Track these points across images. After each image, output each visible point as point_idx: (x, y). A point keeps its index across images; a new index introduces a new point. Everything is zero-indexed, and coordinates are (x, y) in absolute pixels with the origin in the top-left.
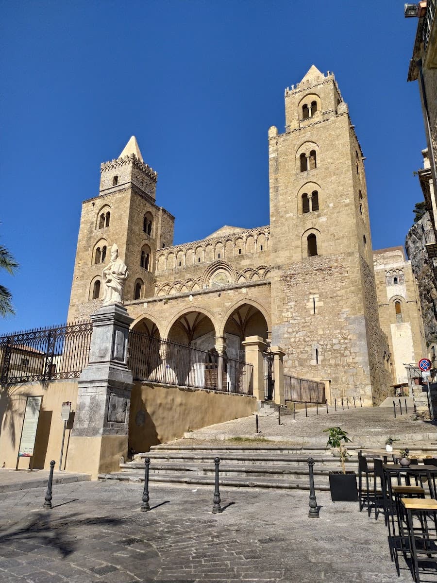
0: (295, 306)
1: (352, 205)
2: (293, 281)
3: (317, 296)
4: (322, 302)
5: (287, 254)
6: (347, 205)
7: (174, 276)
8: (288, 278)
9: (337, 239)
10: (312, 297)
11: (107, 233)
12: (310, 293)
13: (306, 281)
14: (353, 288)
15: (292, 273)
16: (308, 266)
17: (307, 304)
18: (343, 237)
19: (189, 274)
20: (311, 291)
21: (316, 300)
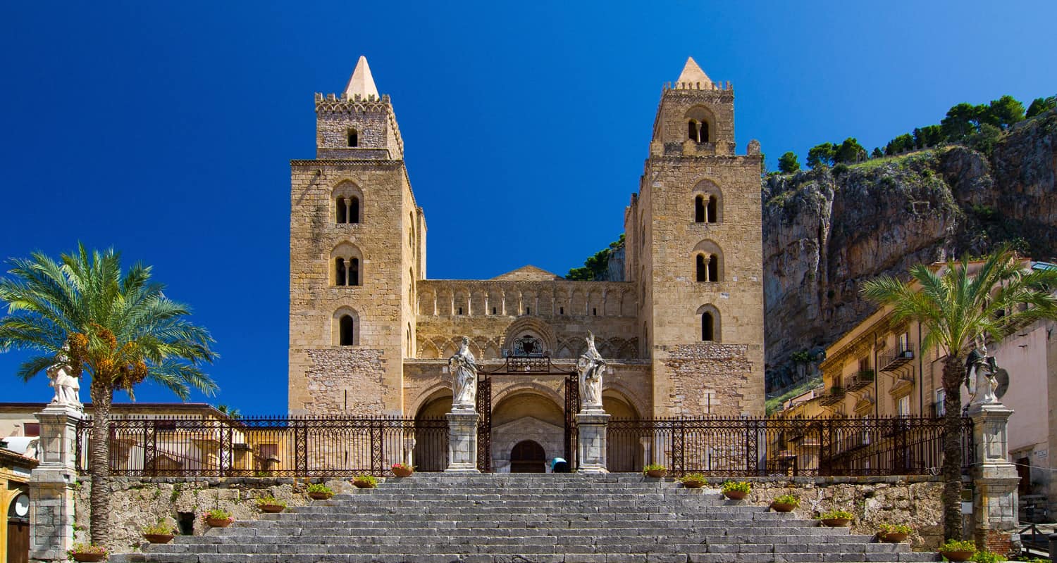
0: (685, 399)
1: (760, 284)
2: (683, 369)
3: (712, 391)
4: (719, 400)
5: (676, 331)
6: (753, 284)
7: (452, 328)
8: (677, 364)
9: (741, 325)
10: (706, 391)
11: (358, 236)
12: (705, 387)
13: (700, 371)
14: (755, 389)
15: (682, 358)
16: (704, 353)
17: (701, 400)
18: (748, 324)
19: (479, 329)
20: (706, 384)
21: (711, 396)
